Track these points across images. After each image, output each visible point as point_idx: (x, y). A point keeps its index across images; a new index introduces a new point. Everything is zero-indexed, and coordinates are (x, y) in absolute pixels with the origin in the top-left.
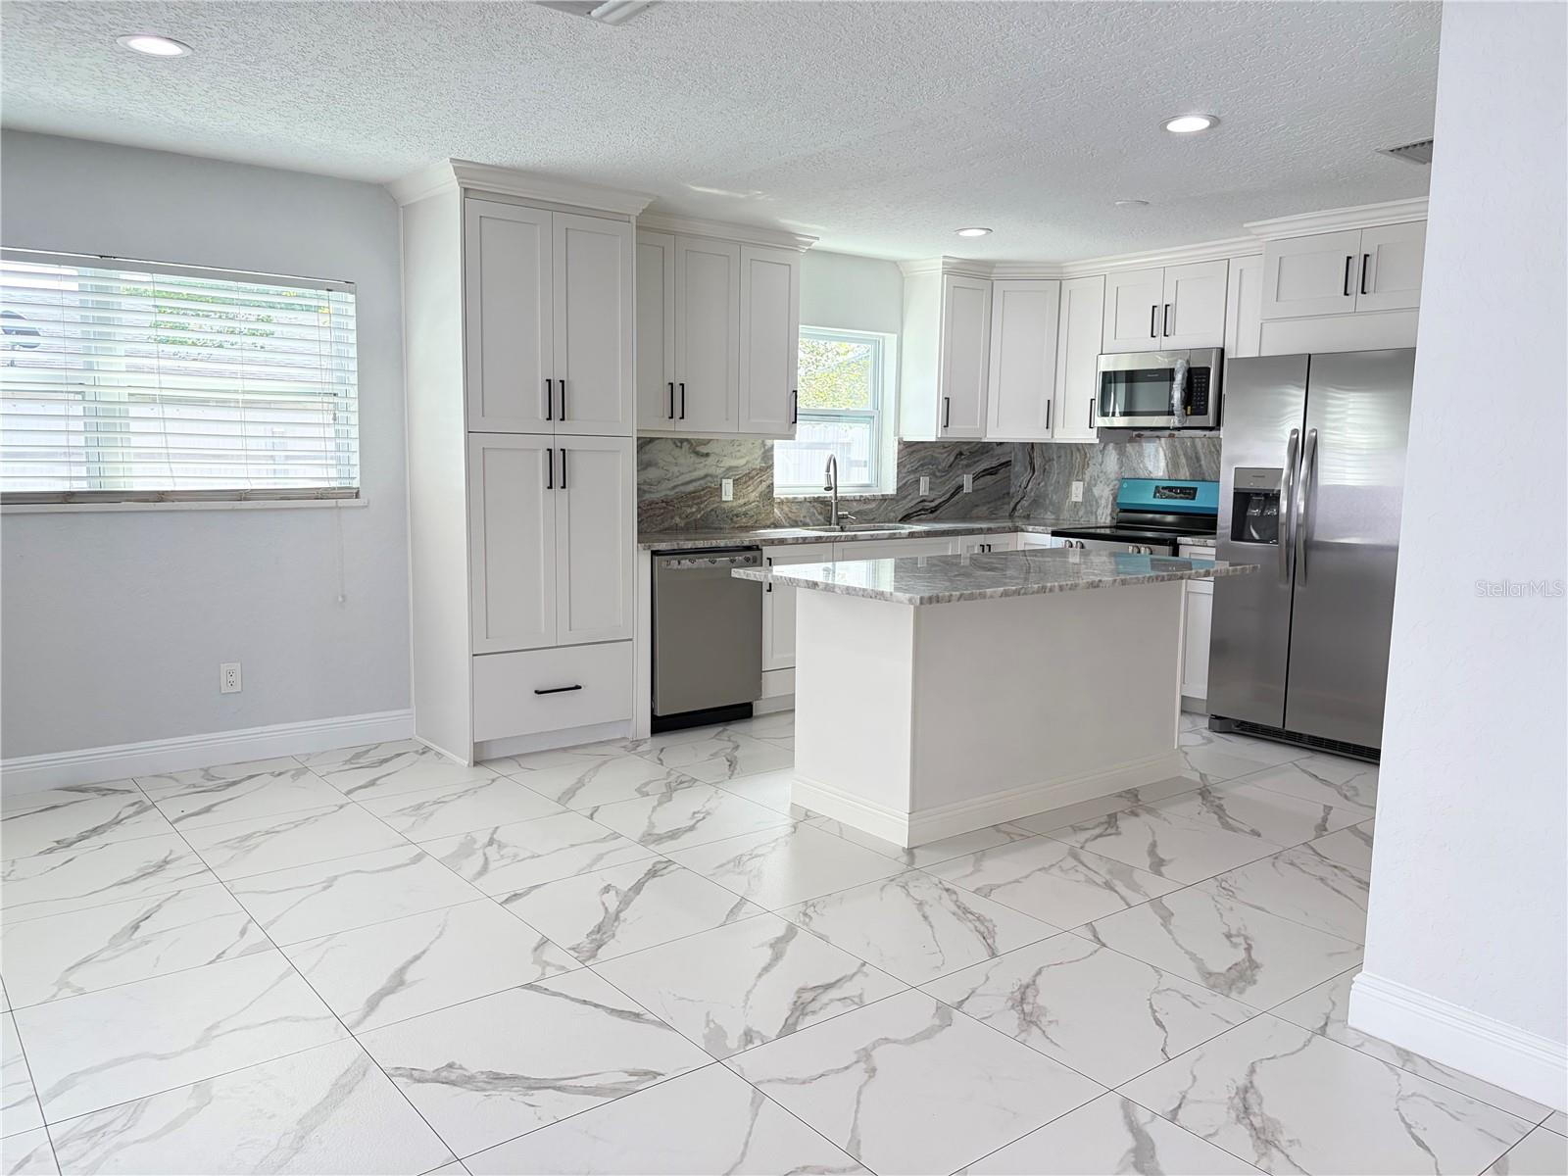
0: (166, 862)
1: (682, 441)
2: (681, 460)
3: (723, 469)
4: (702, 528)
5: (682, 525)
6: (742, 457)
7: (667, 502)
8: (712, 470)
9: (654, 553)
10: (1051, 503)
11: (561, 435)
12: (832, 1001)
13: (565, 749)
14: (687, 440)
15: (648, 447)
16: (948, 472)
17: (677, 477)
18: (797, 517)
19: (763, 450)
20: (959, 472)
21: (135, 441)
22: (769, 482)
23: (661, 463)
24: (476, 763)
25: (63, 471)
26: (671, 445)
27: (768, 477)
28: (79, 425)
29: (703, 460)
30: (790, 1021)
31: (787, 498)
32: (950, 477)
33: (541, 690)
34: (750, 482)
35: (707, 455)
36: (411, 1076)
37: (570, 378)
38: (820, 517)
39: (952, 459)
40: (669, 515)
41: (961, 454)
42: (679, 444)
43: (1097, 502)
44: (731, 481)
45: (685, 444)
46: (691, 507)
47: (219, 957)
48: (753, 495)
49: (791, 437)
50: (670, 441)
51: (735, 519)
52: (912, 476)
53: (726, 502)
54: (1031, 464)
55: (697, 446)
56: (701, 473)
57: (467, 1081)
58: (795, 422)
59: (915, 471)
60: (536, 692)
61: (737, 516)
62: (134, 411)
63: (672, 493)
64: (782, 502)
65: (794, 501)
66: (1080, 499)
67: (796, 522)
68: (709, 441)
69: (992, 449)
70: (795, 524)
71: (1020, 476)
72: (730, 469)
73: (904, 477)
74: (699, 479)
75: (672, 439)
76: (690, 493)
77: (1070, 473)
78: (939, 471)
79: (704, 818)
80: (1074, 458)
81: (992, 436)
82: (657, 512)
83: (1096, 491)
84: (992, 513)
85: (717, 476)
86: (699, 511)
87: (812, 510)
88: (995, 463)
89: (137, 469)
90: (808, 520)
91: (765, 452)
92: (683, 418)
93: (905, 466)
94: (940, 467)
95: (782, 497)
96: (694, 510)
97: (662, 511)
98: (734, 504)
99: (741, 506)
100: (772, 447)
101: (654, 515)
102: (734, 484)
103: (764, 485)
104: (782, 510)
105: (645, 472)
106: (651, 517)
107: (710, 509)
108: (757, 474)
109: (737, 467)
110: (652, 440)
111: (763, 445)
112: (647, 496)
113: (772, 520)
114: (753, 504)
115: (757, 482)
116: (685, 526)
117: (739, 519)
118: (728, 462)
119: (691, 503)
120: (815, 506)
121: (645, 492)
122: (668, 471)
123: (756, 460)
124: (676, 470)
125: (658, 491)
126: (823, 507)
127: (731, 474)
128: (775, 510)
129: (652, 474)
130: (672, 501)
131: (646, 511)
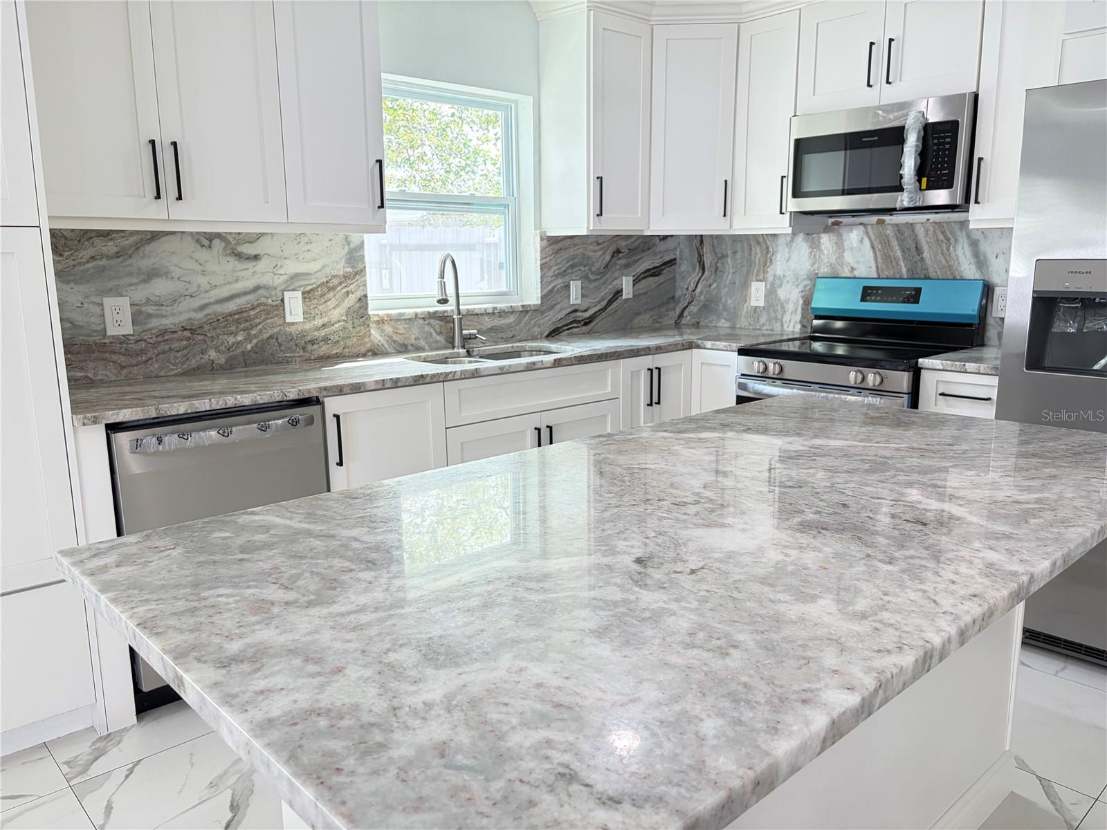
1: (211, 237)
2: (212, 267)
3: (285, 277)
4: (255, 364)
5: (223, 360)
6: (315, 260)
7: (192, 330)
8: (267, 280)
9: (112, 428)
10: (725, 309)
14: (218, 235)
15: (148, 248)
16: (604, 274)
17: (207, 291)
18: (405, 339)
19: (346, 249)
20: (616, 274)
22: (359, 294)
23: (177, 272)
26: (190, 243)
27: (358, 287)
29: (250, 265)
31: (388, 316)
32: (607, 280)
34: (331, 294)
35: (256, 257)
38: (439, 338)
39: (608, 257)
40: (197, 349)
41: (618, 251)
42: (206, 243)
43: (783, 307)
44: (299, 294)
45: (216, 242)
46: (236, 334)
48: (336, 312)
49: (380, 228)
50: (189, 238)
51: (310, 347)
52: (560, 281)
53: (293, 324)
54: (700, 262)
55: (238, 244)
56: (250, 284)
58: (382, 206)
59: (562, 274)
61: (312, 342)
63: (200, 315)
64: (381, 322)
65: (399, 319)
66: (761, 303)
67: (405, 346)
68: (260, 236)
69: (654, 245)
70: (403, 349)
71: (687, 278)
72: (295, 277)
73: (550, 283)
74: (245, 293)
75: (191, 233)
76: (231, 314)
77: (748, 272)
78: (592, 273)
80: (753, 252)
81: (657, 227)
82: (176, 345)
83: (782, 294)
84: (656, 321)
85: (275, 288)
86: (249, 338)
87: (427, 329)
88: (657, 262)
90: (422, 343)
91: (351, 252)
92: (180, 198)
93: (550, 268)
94: (594, 269)
95: (381, 313)
96: (240, 338)
97: (185, 343)
98: (307, 326)
99: (318, 329)
100: (362, 245)
101: (171, 349)
102: (304, 298)
103: (352, 299)
104: (383, 331)
105: (147, 285)
106: (164, 352)
107: (267, 335)
108: (341, 283)
109: (307, 274)
110: (155, 236)
111: (347, 241)
112: (154, 323)
113: (368, 345)
114: (337, 325)
115: (340, 294)
116: (227, 362)
117: (316, 346)
118: (291, 268)
119: (233, 328)
120: (428, 324)
121: (150, 316)
122: (189, 282)
123: (337, 263)
124: (203, 281)
125: (173, 315)
126: (440, 325)
127: (297, 284)
128: (373, 331)
129: (160, 288)
130: (201, 327)
131: (155, 345)
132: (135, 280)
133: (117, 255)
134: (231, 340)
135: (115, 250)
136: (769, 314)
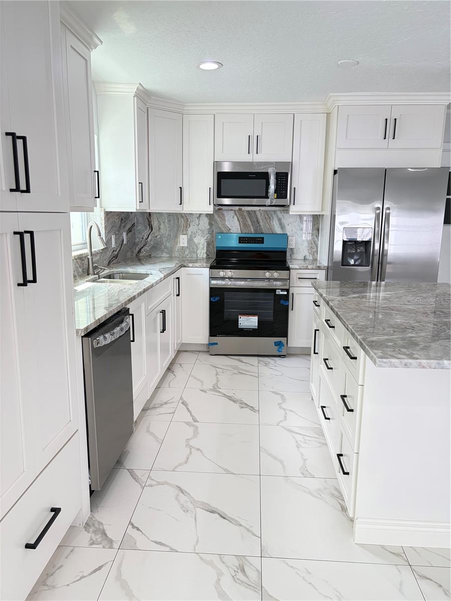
10: (166, 247)
11: (22, 213)
16: (119, 231)
20: (122, 231)
32: (120, 234)
38: (80, 270)
39: (120, 222)
41: (122, 219)
43: (197, 247)
52: (109, 235)
54: (149, 225)
59: (110, 232)
66: (186, 245)
71: (142, 232)
77: (178, 230)
80: (180, 221)
83: (196, 240)
84: (132, 255)
88: (131, 225)
90: (76, 274)
93: (107, 228)
94: (117, 228)
120: (77, 262)
126: (80, 262)
136: (190, 250)
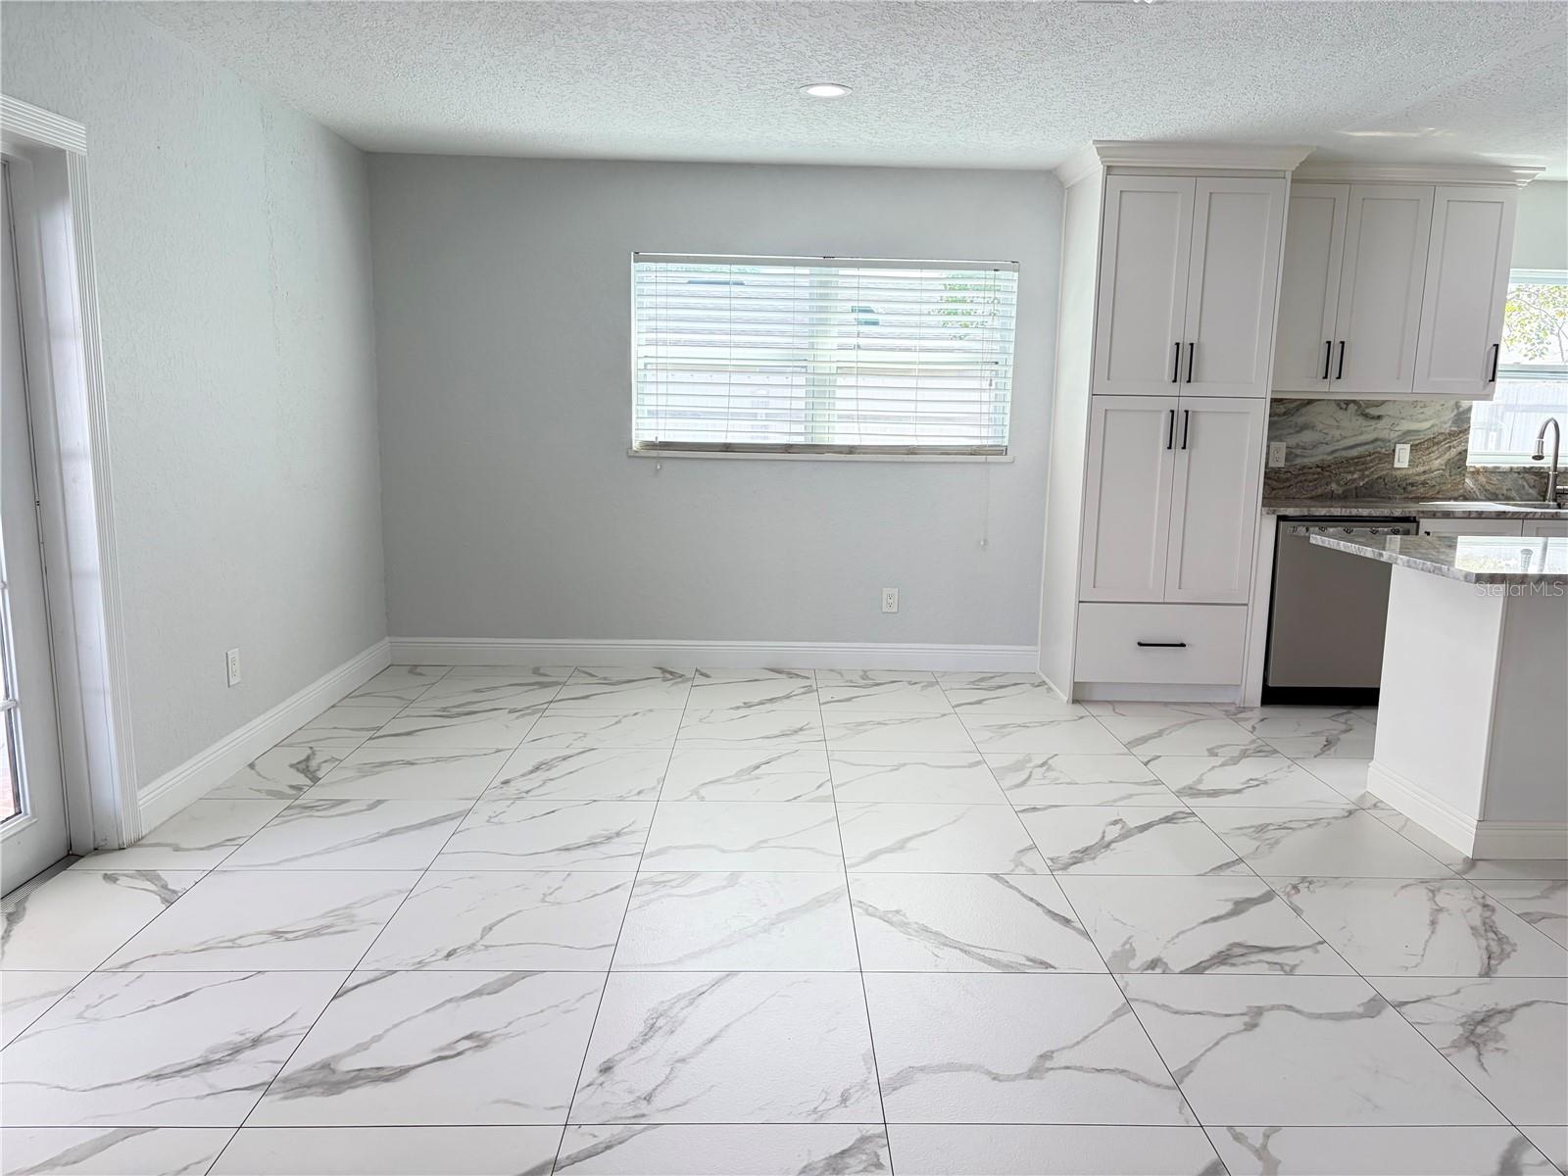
0: (801, 729)
1: (1348, 403)
2: (1345, 423)
3: (1399, 433)
4: (1364, 497)
5: (1340, 492)
6: (1426, 420)
7: (1323, 467)
8: (1384, 434)
9: (1281, 518)
11: (1186, 397)
12: (1260, 961)
13: (1166, 704)
14: (1354, 401)
15: (1304, 410)
17: (1338, 441)
18: (1497, 489)
19: (1455, 412)
21: (839, 405)
22: (1459, 449)
23: (1321, 426)
24: (1075, 701)
25: (786, 428)
26: (1333, 405)
27: (1460, 443)
28: (801, 393)
29: (1373, 423)
30: (1203, 965)
31: (1485, 468)
33: (1143, 642)
34: (1435, 448)
35: (1379, 417)
36: (867, 910)
37: (1202, 340)
38: (1531, 491)
40: (1324, 481)
42: (1344, 406)
44: (1408, 447)
45: (1352, 406)
46: (1352, 473)
47: (795, 798)
48: (1437, 462)
49: (1488, 397)
50: (1333, 404)
51: (1410, 488)
53: (1399, 469)
55: (1367, 407)
56: (1370, 437)
57: (904, 926)
58: (1493, 380)
60: (1140, 644)
61: (1412, 485)
62: (840, 381)
63: (1330, 458)
64: (1477, 472)
65: (1495, 471)
67: (1496, 494)
68: (1384, 402)
70: (1494, 497)
72: (1408, 432)
74: (1366, 444)
75: (1335, 400)
76: (1352, 459)
79: (1257, 785)
82: (1310, 477)
85: (1390, 441)
86: (1362, 478)
87: (1520, 482)
89: (839, 427)
90: (1513, 494)
91: (1459, 414)
92: (1339, 377)
95: (1477, 466)
96: (1356, 476)
97: (1316, 476)
98: (1410, 472)
99: (1418, 474)
100: (1470, 409)
101: (1306, 480)
102: (1411, 450)
103: (1454, 452)
104: (1477, 481)
105: (1299, 435)
106: (1301, 482)
107: (1376, 476)
108: (1445, 440)
109: (1418, 431)
110: (1310, 402)
111: (1457, 406)
112: (1299, 461)
113: (1461, 491)
114: (1435, 473)
115: (1444, 448)
116: (1343, 493)
117: (1415, 488)
118: (1406, 426)
119: (1352, 469)
120: (1523, 478)
121: (1297, 456)
122: (1326, 434)
123: (1445, 423)
124: (1337, 433)
125: (1312, 456)
126: (1535, 481)
127: (1408, 438)
128: (1467, 480)
129: (1307, 437)
130: (1329, 466)
131: (1296, 476)
132: (1291, 431)
133: (1285, 414)
134: (1349, 477)
135: (1284, 410)
